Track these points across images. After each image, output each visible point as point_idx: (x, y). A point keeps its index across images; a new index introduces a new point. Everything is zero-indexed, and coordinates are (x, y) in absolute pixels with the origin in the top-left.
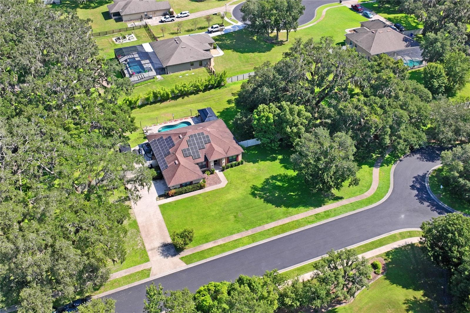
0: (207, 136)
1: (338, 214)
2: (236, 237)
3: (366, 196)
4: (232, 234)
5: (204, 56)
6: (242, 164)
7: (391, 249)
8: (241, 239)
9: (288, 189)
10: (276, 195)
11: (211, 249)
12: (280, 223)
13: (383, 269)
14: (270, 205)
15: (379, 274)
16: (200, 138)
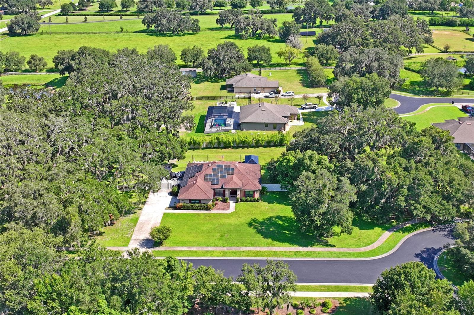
0: (233, 169)
1: (320, 257)
2: (210, 249)
3: (360, 250)
4: (208, 246)
5: (279, 120)
6: (257, 201)
7: (353, 297)
8: (213, 251)
9: (285, 228)
10: (271, 230)
11: (181, 251)
12: (258, 249)
13: (332, 310)
14: (259, 235)
15: (325, 313)
16: (225, 169)
